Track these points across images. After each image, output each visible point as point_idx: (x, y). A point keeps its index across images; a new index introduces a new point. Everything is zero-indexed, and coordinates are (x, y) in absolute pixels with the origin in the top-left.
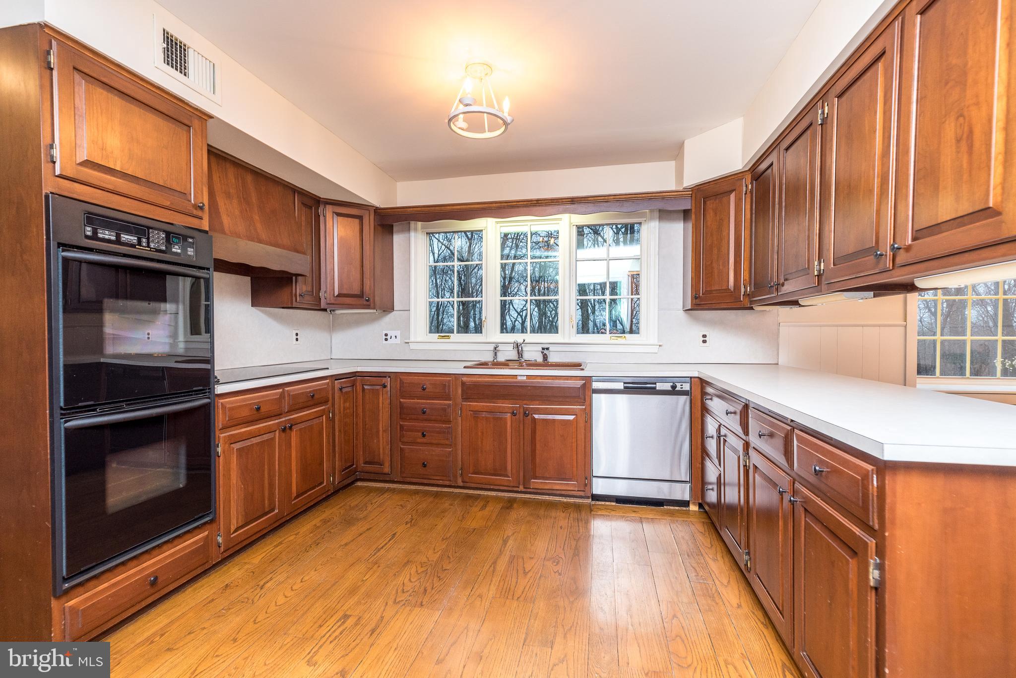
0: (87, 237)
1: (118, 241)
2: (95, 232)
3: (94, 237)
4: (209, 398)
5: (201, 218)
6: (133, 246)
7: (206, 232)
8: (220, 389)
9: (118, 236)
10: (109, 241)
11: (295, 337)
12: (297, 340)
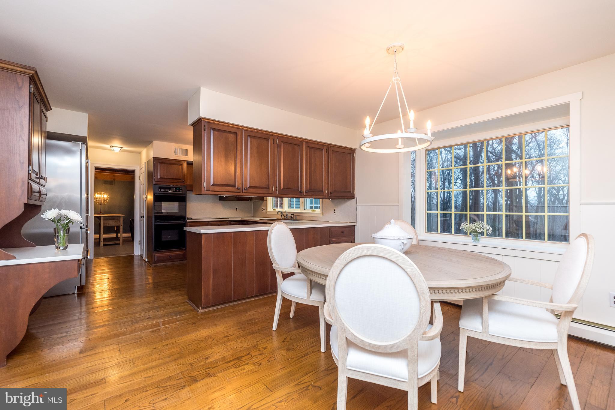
0: (159, 191)
1: (165, 191)
2: (161, 190)
3: (161, 191)
4: (185, 222)
5: (184, 183)
6: (168, 191)
7: (186, 186)
8: (188, 221)
9: (165, 190)
10: (163, 191)
11: (236, 209)
12: (237, 210)
